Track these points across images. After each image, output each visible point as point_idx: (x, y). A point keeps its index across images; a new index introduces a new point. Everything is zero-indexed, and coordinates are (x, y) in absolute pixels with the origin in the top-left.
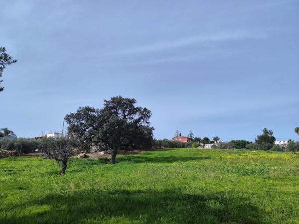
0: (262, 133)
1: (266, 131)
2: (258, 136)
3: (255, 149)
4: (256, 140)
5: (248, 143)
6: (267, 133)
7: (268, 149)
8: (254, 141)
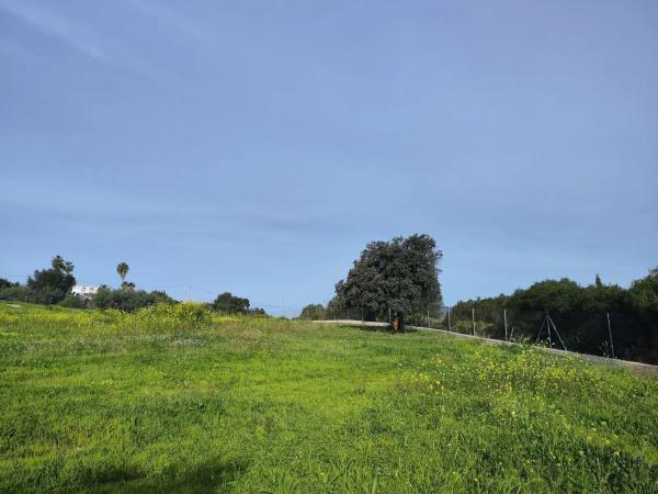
0: (48, 266)
1: (58, 263)
2: (37, 271)
3: (22, 300)
4: (30, 281)
5: (8, 285)
6: (62, 266)
7: (53, 301)
8: (23, 282)
